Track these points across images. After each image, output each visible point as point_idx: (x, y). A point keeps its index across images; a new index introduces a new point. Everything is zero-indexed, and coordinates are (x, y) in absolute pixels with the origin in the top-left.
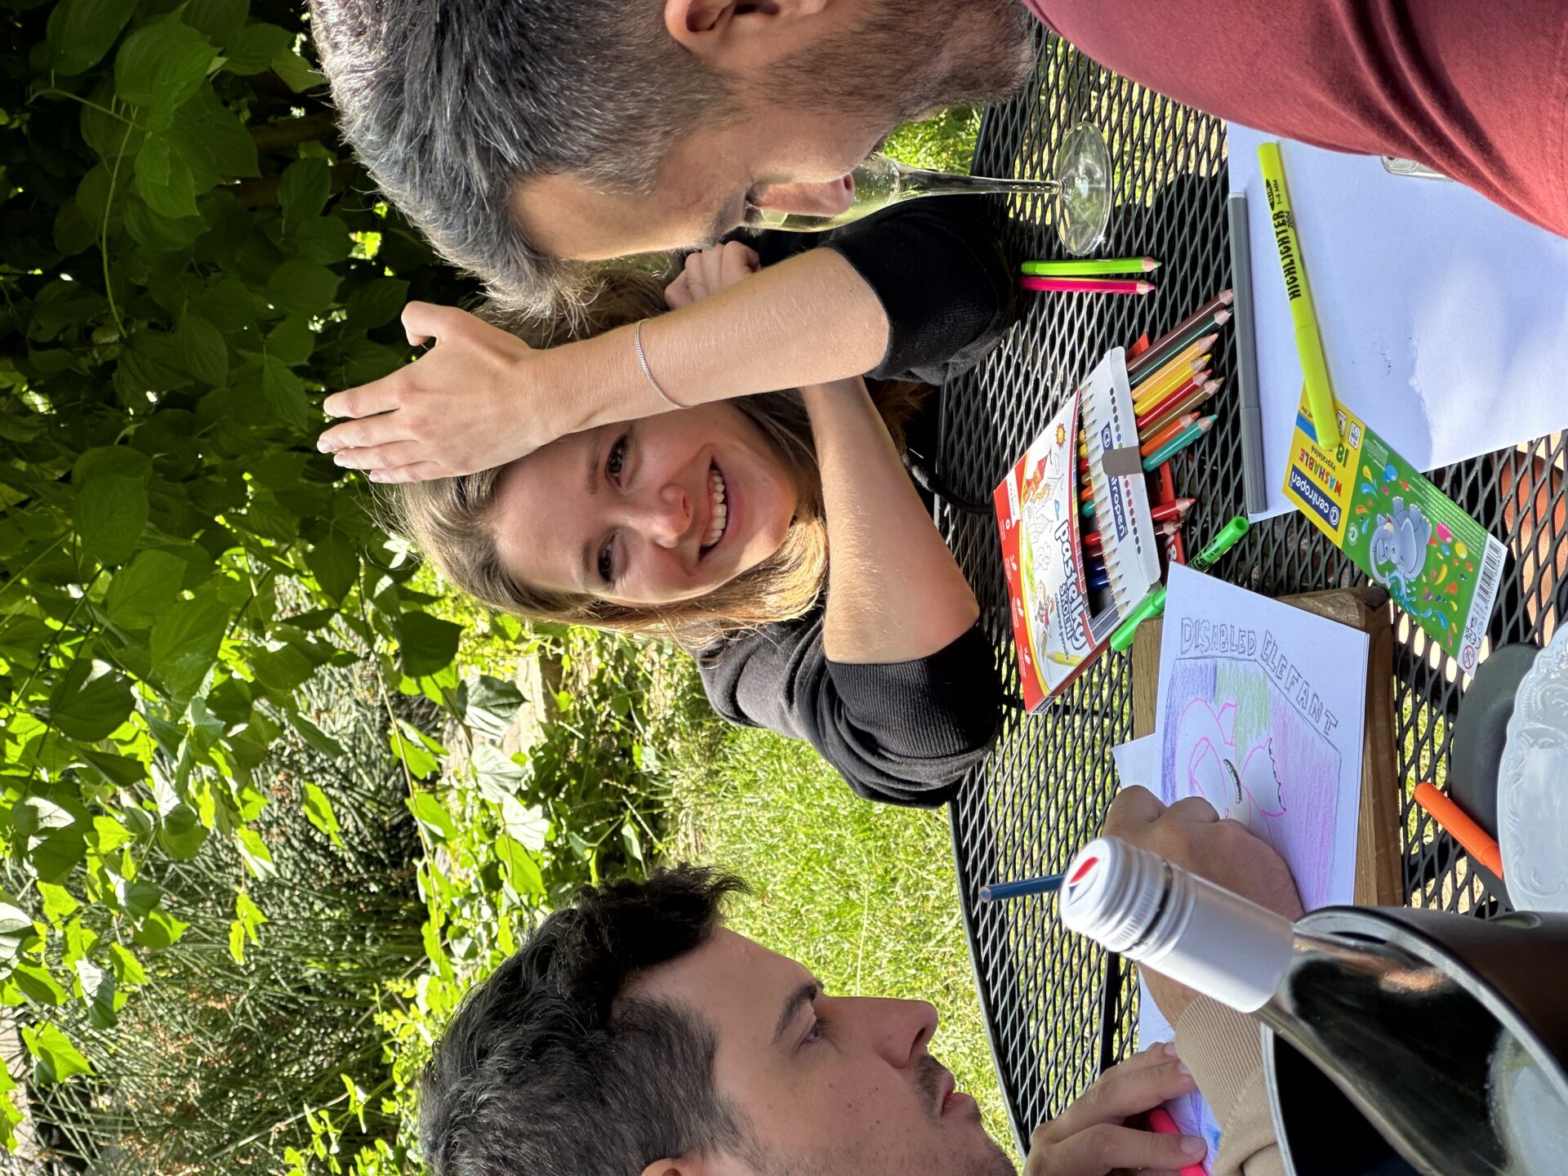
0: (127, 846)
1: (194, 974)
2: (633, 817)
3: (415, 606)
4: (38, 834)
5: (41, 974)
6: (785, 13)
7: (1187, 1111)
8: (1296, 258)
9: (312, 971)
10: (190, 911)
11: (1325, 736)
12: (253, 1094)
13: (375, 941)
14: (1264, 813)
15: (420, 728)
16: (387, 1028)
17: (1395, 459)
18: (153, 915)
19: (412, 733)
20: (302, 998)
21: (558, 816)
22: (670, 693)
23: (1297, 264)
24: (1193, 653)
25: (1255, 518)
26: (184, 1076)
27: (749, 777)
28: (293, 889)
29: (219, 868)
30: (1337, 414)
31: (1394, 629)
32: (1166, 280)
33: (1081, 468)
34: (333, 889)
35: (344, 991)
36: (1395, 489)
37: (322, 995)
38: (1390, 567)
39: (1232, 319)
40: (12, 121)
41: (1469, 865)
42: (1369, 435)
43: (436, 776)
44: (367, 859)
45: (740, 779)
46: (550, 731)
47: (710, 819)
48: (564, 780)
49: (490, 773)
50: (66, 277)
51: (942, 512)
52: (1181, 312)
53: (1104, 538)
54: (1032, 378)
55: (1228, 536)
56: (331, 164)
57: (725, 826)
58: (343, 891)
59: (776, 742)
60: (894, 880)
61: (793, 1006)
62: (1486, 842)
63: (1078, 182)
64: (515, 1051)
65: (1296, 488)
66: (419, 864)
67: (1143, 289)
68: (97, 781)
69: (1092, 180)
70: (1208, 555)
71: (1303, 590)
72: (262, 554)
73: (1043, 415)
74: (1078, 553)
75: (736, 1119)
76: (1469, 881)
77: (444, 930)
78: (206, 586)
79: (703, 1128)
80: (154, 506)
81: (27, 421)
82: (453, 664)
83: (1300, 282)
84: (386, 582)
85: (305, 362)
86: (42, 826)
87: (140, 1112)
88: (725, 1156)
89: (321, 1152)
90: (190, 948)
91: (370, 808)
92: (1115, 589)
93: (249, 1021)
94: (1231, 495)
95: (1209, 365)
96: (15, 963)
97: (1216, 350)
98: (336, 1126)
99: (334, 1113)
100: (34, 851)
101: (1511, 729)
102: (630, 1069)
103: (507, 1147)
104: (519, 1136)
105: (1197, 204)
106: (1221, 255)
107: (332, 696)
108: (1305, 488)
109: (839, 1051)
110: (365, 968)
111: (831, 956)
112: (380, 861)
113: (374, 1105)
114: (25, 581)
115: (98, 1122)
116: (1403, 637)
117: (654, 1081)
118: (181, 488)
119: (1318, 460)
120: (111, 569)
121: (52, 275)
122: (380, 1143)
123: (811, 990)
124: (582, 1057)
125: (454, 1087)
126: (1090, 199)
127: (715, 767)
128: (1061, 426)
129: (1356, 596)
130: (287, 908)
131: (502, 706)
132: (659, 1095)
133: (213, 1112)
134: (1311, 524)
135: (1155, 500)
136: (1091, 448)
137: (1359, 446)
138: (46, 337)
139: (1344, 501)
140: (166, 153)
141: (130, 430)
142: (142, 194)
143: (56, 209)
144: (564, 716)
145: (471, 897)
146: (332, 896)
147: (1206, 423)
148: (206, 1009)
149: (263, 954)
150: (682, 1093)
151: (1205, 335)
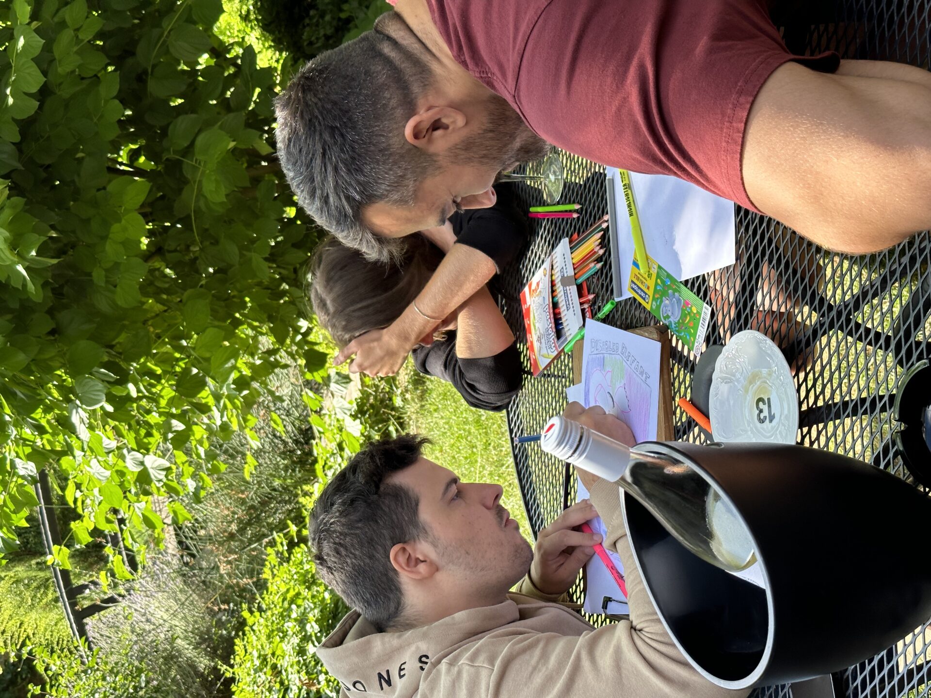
0: (205, 436)
1: (234, 485)
2: (393, 423)
3: (311, 346)
4: (172, 432)
5: (174, 484)
6: (451, 128)
7: (595, 524)
8: (631, 201)
9: (277, 483)
10: (231, 461)
11: (645, 382)
12: (256, 528)
13: (300, 472)
14: (622, 411)
15: (315, 393)
16: (304, 503)
17: (669, 276)
18: (215, 462)
19: (311, 394)
20: (273, 493)
21: (366, 423)
22: (407, 377)
23: (632, 204)
24: (596, 352)
25: (617, 300)
26: (231, 522)
27: (435, 407)
28: (269, 453)
29: (242, 446)
30: (647, 260)
31: (671, 341)
32: (584, 212)
33: (553, 284)
34: (284, 453)
35: (289, 490)
36: (669, 287)
37: (280, 492)
38: (668, 317)
39: (608, 226)
40: (158, 167)
41: (699, 429)
42: (660, 267)
43: (321, 409)
44: (296, 442)
45: (432, 408)
46: (363, 392)
47: (422, 423)
48: (368, 410)
49: (340, 408)
50: (179, 226)
51: (501, 302)
52: (589, 224)
53: (562, 310)
54: (534, 251)
55: (608, 308)
56: (277, 182)
57: (428, 426)
58: (287, 453)
59: (446, 394)
60: (490, 444)
61: (448, 485)
62: (705, 419)
63: (550, 175)
64: (343, 503)
65: (633, 289)
66: (314, 442)
67: (575, 216)
68: (195, 413)
69: (556, 175)
70: (600, 315)
71: (636, 327)
72: (254, 328)
73: (538, 265)
74: (552, 316)
75: (427, 528)
76: (699, 435)
77: (324, 467)
78: (233, 340)
79: (415, 532)
80: (212, 310)
81: (166, 280)
82: (326, 368)
83: (633, 210)
84: (299, 337)
85: (267, 256)
86: (173, 429)
87: (215, 535)
88: (423, 542)
89: (281, 549)
90: (232, 475)
91: (297, 423)
92: (566, 329)
93: (254, 502)
94: (609, 292)
95: (600, 243)
96: (165, 480)
97: (603, 238)
98: (286, 539)
99: (285, 535)
100: (171, 439)
101: (714, 377)
102: (387, 510)
103: (341, 539)
104: (346, 535)
105: (595, 182)
106: (604, 202)
107: (283, 381)
108: (636, 288)
109: (466, 503)
110: (296, 482)
111: (467, 473)
112: (301, 442)
113: (299, 532)
114: (167, 340)
115: (200, 539)
116: (674, 344)
117: (396, 514)
118: (223, 304)
119: (641, 277)
120: (198, 334)
121: (173, 225)
122: (302, 545)
123: (455, 480)
124: (369, 505)
125: (321, 517)
126: (555, 182)
127: (423, 403)
128: (545, 269)
129: (656, 328)
130: (267, 460)
131: (344, 383)
132: (398, 519)
133: (241, 535)
134: (639, 303)
135: (580, 295)
136: (556, 276)
137: (656, 272)
138: (172, 248)
139: (651, 292)
140: (213, 178)
141: (203, 282)
142: (205, 194)
143: (175, 200)
144: (368, 386)
145: (334, 454)
146: (284, 454)
147: (600, 265)
148: (238, 498)
149: (259, 477)
150: (406, 518)
151: (599, 232)
